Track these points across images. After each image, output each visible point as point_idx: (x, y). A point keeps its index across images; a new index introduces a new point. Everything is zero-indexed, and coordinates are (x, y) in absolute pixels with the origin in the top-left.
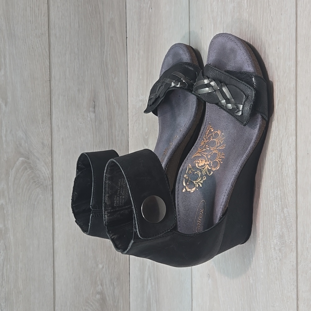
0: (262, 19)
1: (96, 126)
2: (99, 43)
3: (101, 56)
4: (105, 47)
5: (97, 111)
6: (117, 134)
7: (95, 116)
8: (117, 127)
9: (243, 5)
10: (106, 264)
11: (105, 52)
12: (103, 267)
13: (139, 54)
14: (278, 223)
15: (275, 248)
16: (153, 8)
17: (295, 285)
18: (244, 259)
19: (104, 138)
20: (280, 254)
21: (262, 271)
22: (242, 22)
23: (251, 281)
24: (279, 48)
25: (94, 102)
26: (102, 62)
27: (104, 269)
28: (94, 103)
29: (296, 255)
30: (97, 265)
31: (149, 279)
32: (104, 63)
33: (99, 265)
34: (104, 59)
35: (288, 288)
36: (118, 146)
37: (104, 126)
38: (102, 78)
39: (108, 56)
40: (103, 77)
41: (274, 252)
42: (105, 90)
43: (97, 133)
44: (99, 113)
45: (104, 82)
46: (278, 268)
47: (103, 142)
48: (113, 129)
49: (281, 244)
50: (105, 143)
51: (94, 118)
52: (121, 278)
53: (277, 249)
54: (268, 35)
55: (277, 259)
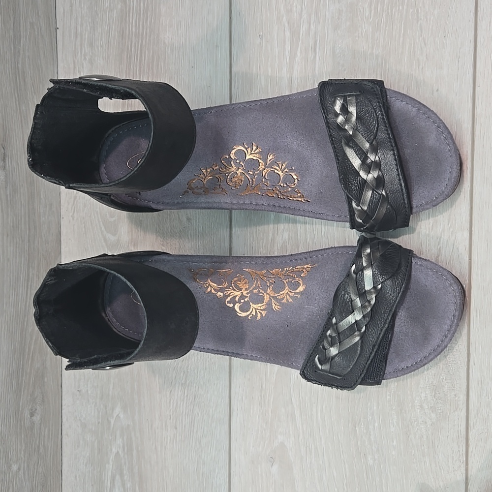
0: (402, 39)
1: (7, 196)
2: (12, 32)
3: (15, 58)
4: (22, 42)
5: (9, 167)
6: (42, 211)
7: (6, 176)
8: (42, 197)
9: (362, 10)
10: (24, 462)
11: (21, 52)
12: (19, 469)
13: (91, 62)
15: (421, 407)
17: (462, 461)
18: (355, 427)
19: (21, 219)
20: (433, 415)
21: (395, 443)
22: (357, 38)
23: (371, 462)
25: (4, 148)
26: (17, 71)
27: (21, 473)
28: (2, 150)
29: (466, 414)
30: (9, 467)
31: (118, 477)
32: (20, 72)
33: (13, 466)
34: (20, 66)
35: (449, 467)
36: (44, 235)
37: (21, 196)
38: (17, 102)
39: (27, 59)
40: (19, 101)
41: (420, 412)
42: (22, 126)
43: (9, 209)
44: (12, 171)
45: (20, 109)
46: (427, 437)
47: (18, 228)
48: (36, 201)
49: (435, 400)
50: (23, 229)
51: (4, 180)
52: (49, 483)
53: (427, 407)
54: (414, 67)
55: (426, 423)
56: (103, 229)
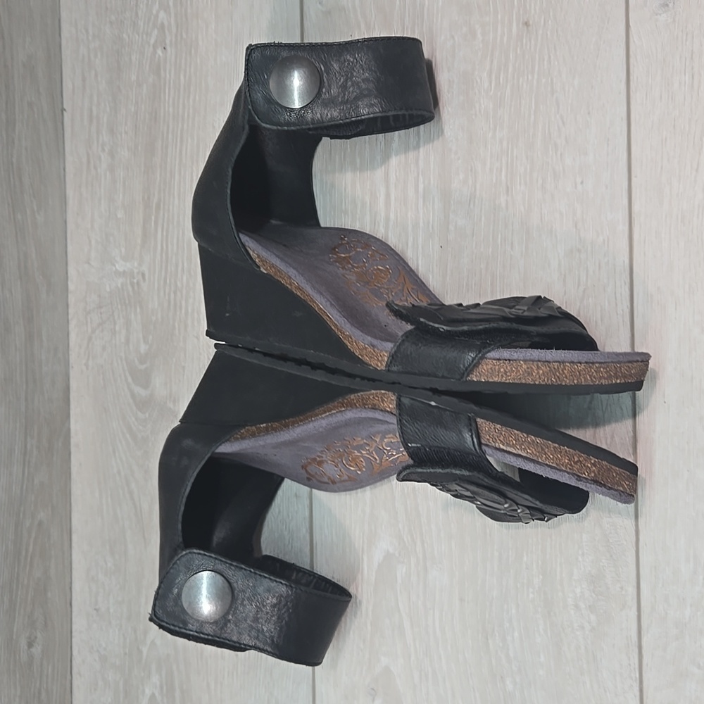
0: (532, 117)
3: (8, 150)
4: (17, 128)
6: (44, 357)
9: (479, 81)
11: (16, 142)
13: (112, 154)
14: (585, 551)
15: (577, 607)
16: (168, 48)
17: (634, 679)
18: (487, 639)
20: (593, 617)
21: (542, 659)
22: (474, 117)
23: (510, 687)
24: (582, 183)
26: (11, 167)
35: (617, 687)
36: (47, 390)
38: (11, 209)
39: (23, 151)
40: (13, 207)
41: (575, 613)
45: (14, 219)
46: (586, 647)
47: (12, 381)
49: (594, 596)
50: (18, 382)
53: (584, 607)
54: (551, 152)
55: (583, 628)
56: (130, 380)
